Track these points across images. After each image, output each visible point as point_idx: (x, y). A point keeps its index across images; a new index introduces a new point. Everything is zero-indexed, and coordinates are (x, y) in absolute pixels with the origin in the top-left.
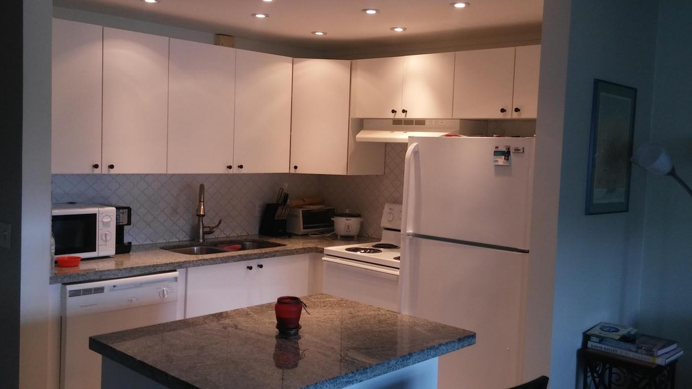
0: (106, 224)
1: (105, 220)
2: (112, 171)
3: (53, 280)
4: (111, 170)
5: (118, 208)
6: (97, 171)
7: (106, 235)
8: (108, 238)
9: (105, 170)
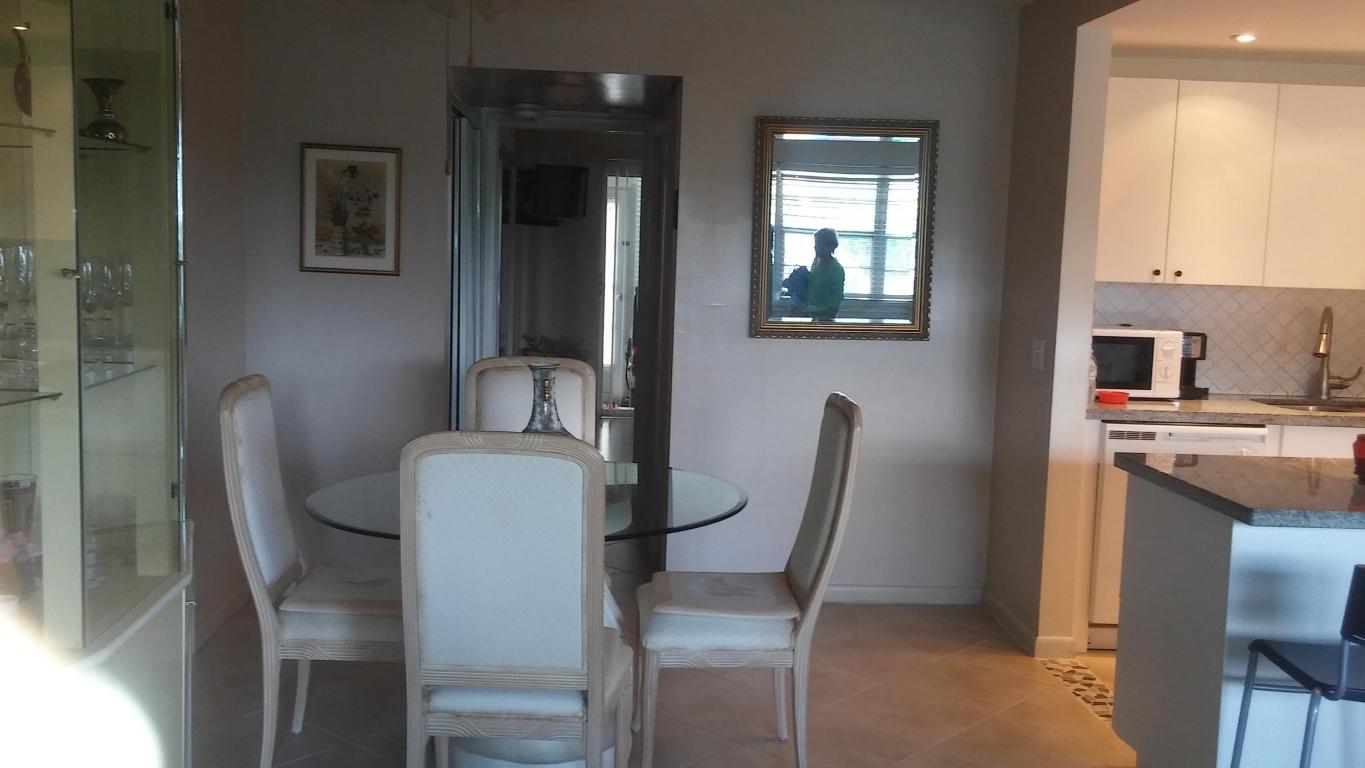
0: (1168, 354)
1: (1166, 348)
2: (1180, 280)
3: (1090, 414)
4: (1179, 278)
5: (1187, 335)
6: (1158, 279)
7: (1166, 368)
8: (1169, 373)
9: (1170, 279)
